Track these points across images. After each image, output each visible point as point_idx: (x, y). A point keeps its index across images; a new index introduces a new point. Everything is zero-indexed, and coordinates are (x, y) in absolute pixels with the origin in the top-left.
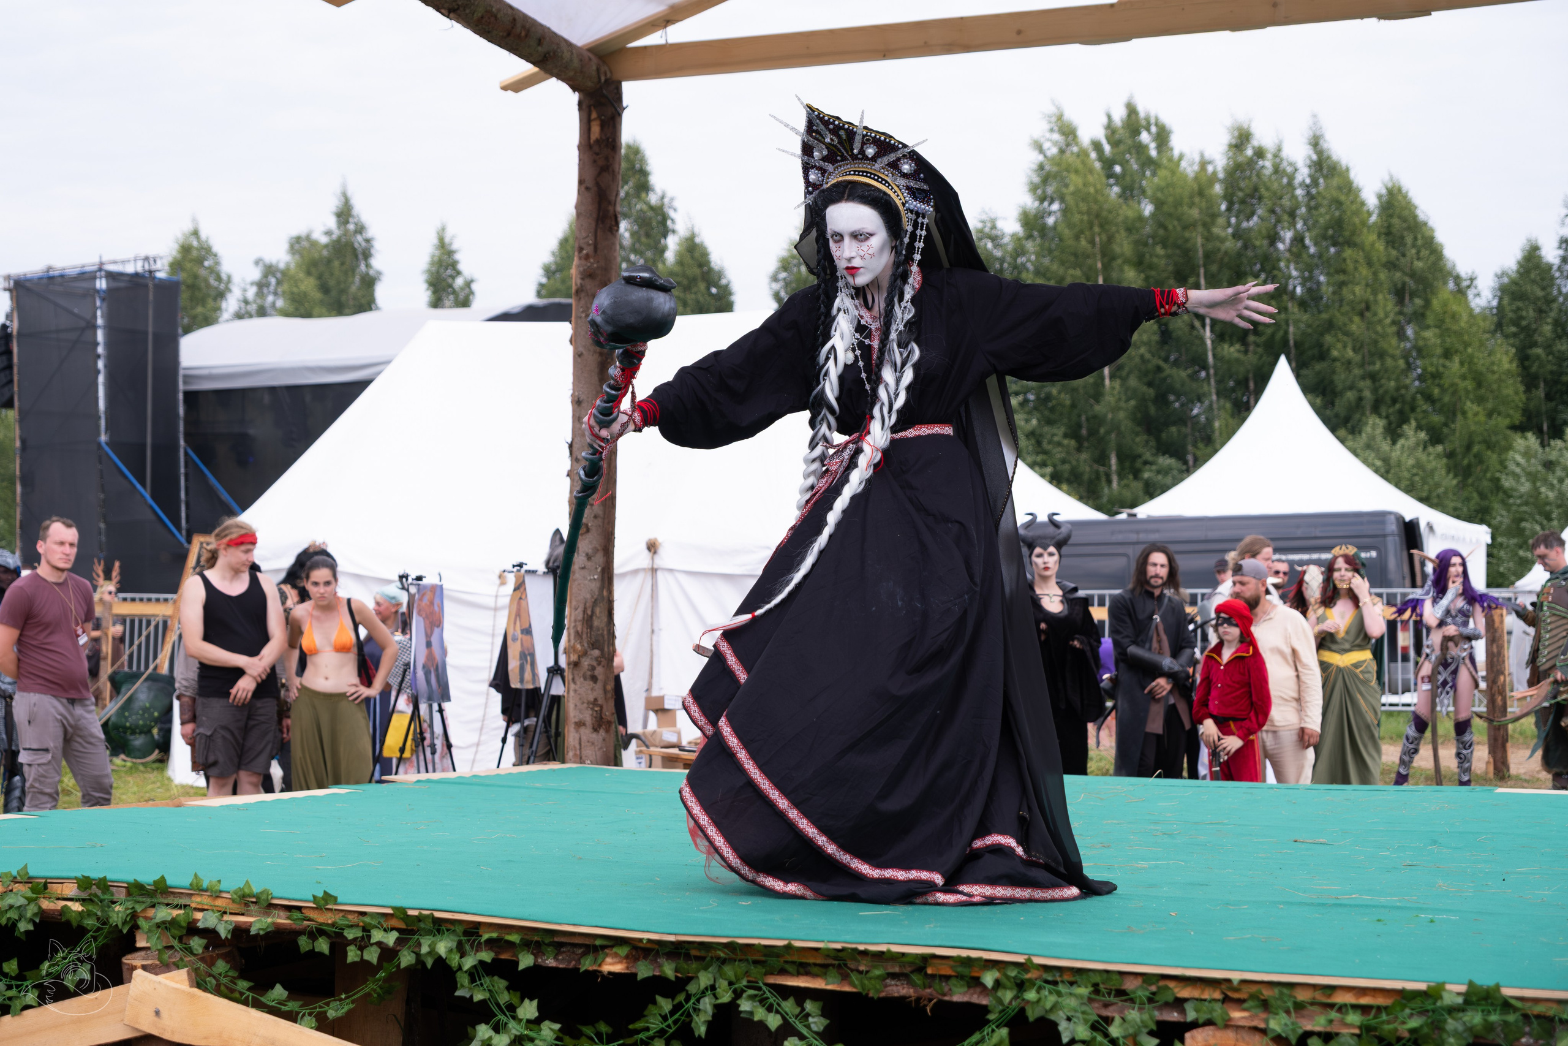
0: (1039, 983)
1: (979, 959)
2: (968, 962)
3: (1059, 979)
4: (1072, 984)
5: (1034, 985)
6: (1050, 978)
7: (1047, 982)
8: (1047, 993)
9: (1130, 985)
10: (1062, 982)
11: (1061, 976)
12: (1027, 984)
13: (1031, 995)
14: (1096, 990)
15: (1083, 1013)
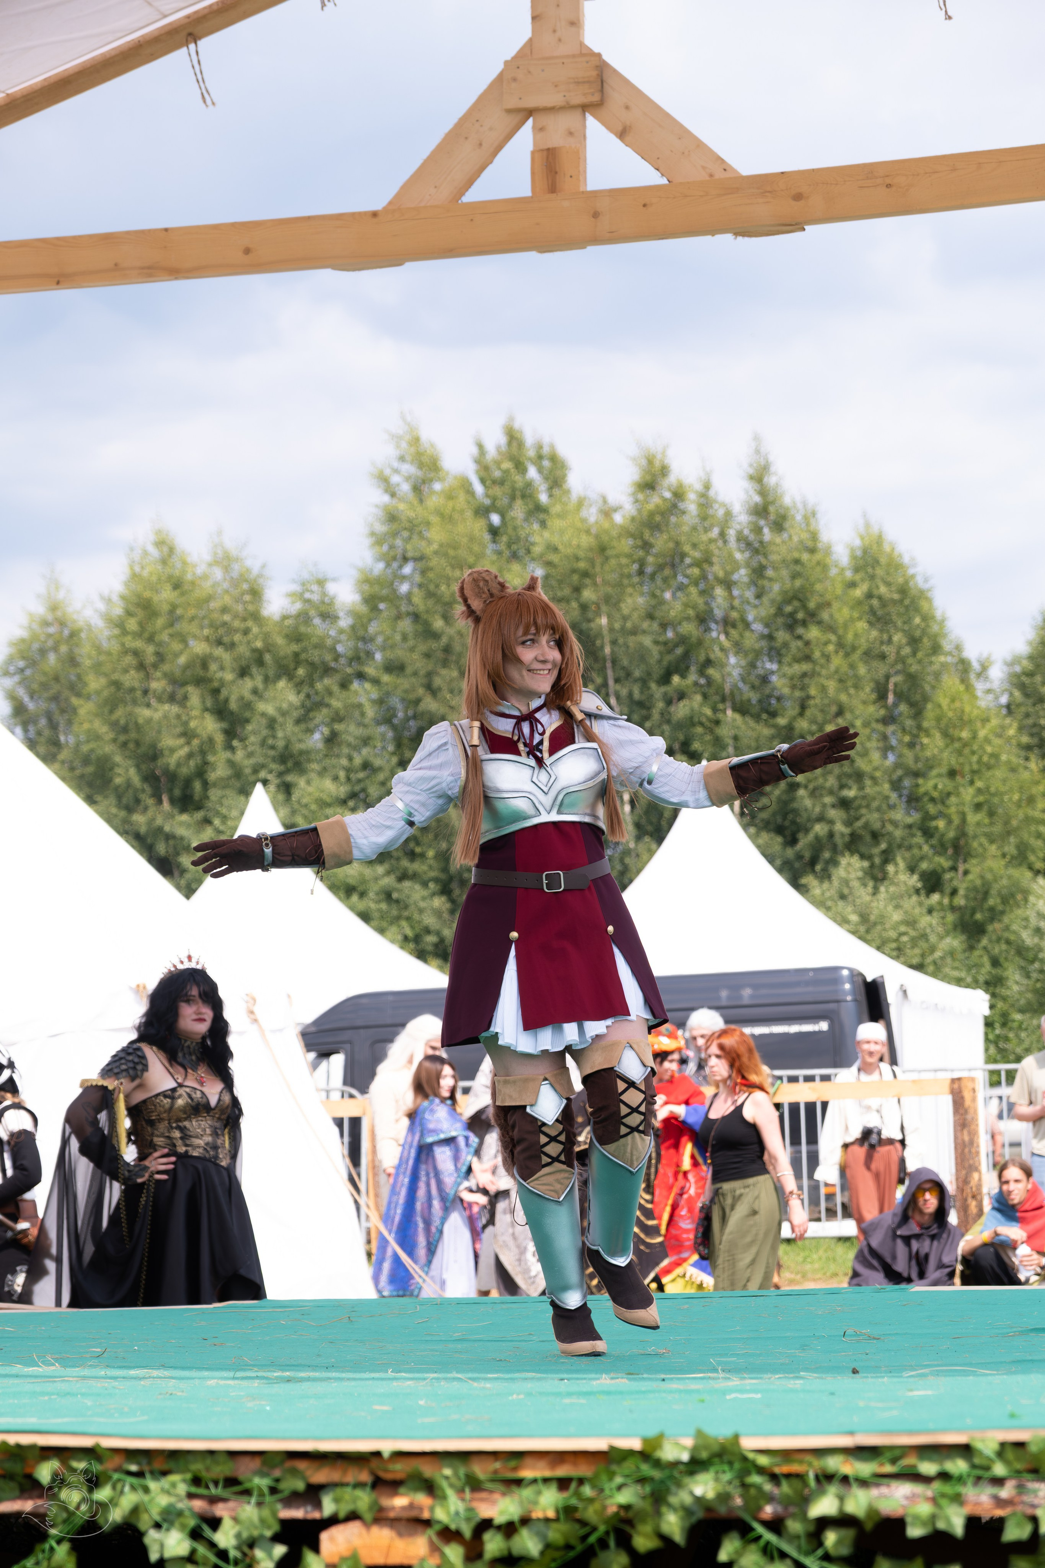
0: (116, 1476)
1: (33, 1447)
2: (19, 1453)
3: (146, 1469)
4: (165, 1473)
5: (110, 1478)
6: (134, 1468)
7: (130, 1473)
8: (127, 1489)
9: (244, 1470)
10: (152, 1473)
11: (149, 1463)
12: (101, 1479)
13: (103, 1494)
14: (197, 1481)
15: (180, 1514)
